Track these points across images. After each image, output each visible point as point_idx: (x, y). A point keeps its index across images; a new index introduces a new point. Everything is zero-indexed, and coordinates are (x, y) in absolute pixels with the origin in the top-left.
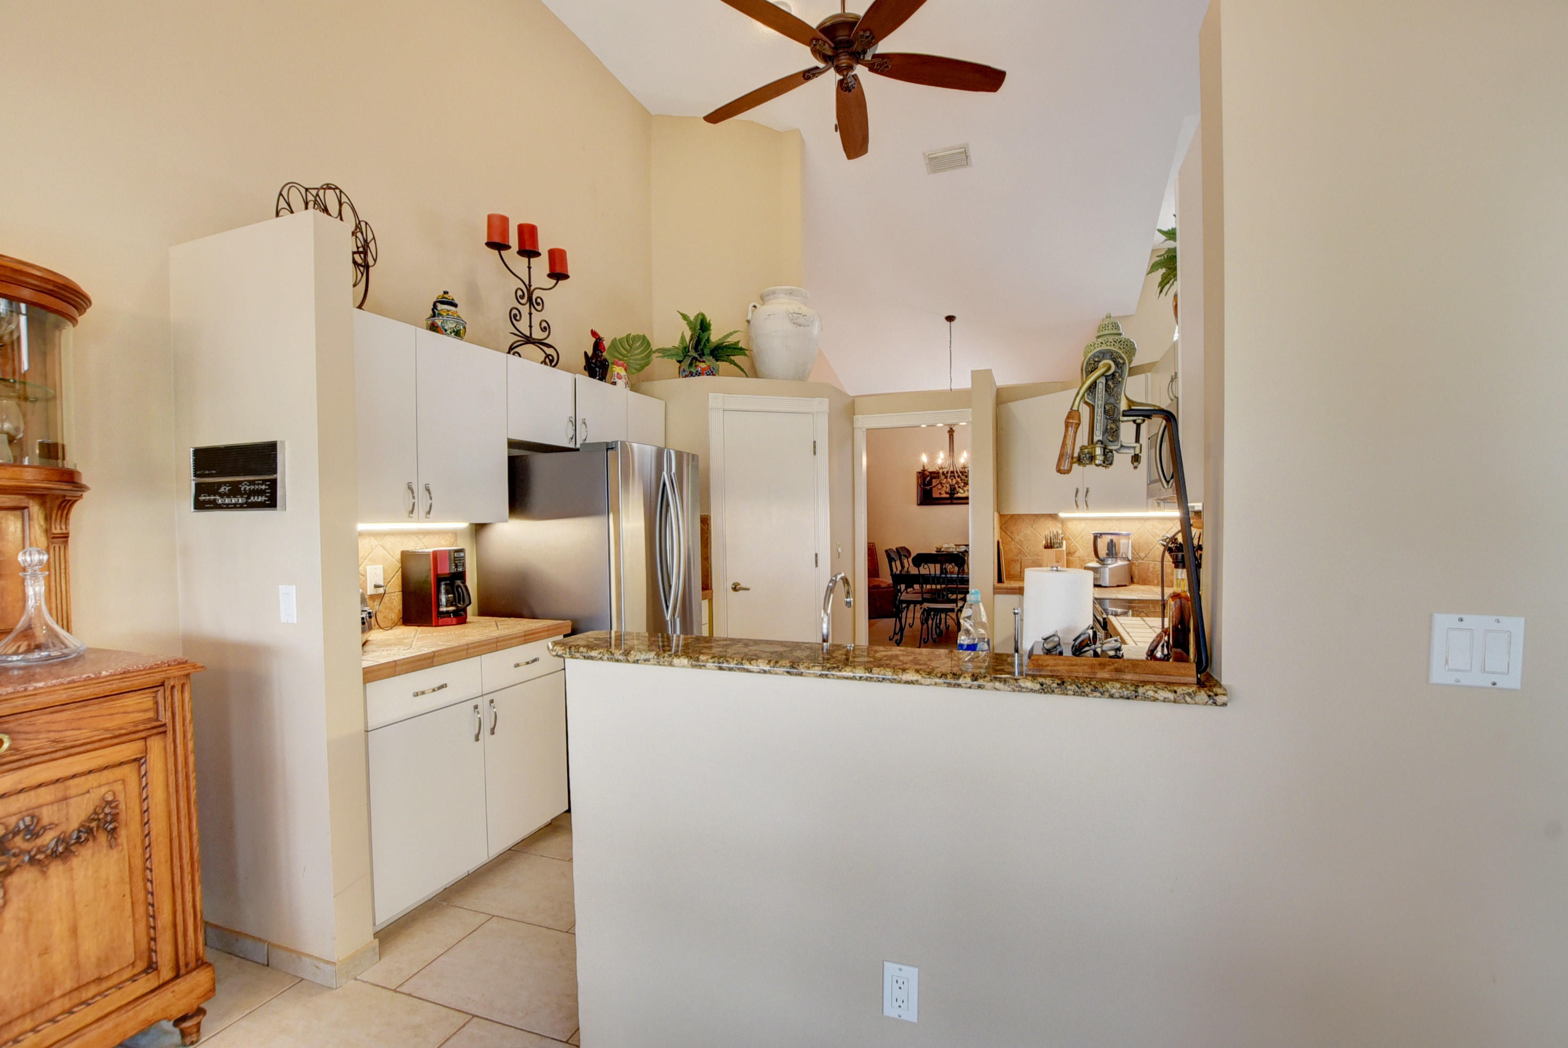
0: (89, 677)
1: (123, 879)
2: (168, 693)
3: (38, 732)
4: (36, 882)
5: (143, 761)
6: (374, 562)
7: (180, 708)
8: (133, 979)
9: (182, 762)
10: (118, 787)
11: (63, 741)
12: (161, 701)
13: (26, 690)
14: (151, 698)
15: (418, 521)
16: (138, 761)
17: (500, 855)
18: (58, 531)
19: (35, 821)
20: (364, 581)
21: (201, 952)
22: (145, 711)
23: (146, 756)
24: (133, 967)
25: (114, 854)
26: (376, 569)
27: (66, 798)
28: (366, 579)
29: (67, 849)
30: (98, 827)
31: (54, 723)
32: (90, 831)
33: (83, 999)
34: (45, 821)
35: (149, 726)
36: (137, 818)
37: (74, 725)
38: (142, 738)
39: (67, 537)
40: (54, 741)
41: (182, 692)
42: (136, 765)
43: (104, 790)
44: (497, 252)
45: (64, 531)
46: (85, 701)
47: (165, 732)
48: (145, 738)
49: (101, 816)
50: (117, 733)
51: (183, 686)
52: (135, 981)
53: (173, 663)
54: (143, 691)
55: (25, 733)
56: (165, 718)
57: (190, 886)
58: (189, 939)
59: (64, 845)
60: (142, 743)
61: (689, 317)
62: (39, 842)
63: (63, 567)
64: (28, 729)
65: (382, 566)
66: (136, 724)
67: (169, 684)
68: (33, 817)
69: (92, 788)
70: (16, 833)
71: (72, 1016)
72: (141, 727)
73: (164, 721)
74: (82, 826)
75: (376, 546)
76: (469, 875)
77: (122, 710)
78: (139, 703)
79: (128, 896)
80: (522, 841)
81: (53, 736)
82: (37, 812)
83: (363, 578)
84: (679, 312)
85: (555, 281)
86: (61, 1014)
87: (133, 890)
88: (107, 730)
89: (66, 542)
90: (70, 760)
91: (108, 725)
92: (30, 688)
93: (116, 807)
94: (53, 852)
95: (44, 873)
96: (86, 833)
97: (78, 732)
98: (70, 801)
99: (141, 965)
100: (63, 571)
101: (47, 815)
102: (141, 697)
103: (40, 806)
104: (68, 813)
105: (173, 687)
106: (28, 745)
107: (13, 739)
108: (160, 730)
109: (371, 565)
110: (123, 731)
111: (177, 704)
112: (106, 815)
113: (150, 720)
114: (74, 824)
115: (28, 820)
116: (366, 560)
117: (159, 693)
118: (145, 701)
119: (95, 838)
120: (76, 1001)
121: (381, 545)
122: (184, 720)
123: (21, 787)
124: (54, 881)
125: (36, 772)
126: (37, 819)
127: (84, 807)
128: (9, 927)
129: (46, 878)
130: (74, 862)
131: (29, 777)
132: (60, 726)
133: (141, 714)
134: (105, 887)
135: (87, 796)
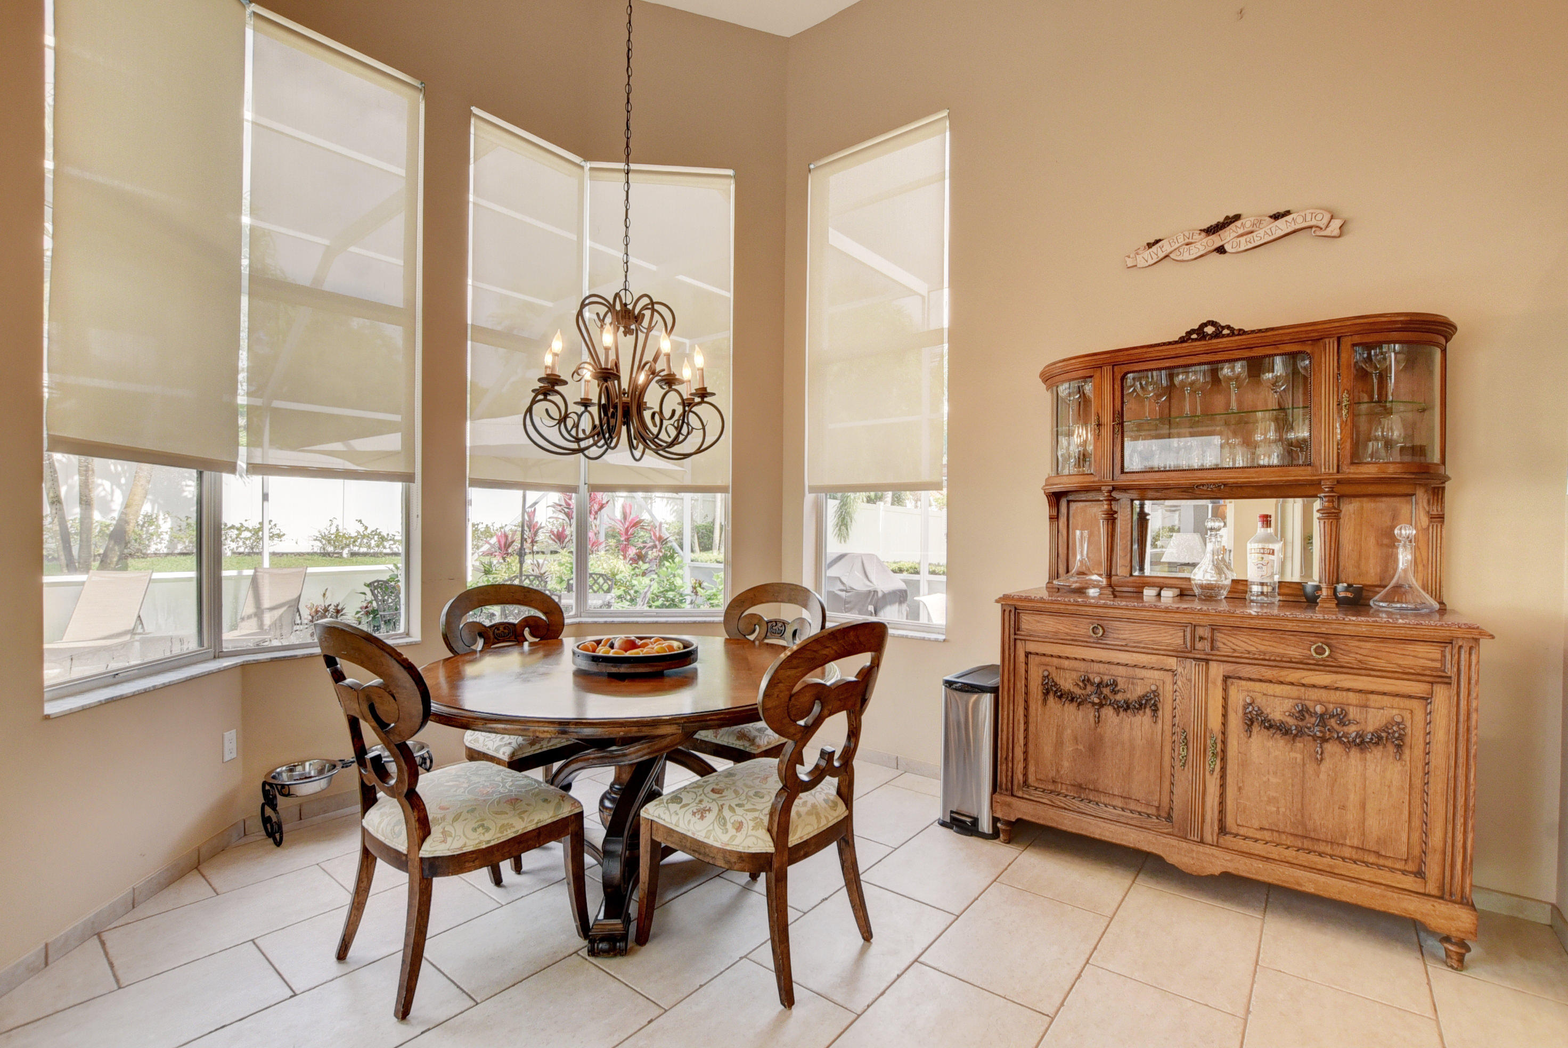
1: (1403, 788)
2: (1455, 650)
3: (1350, 652)
4: (1341, 756)
5: (1429, 701)
7: (1467, 668)
8: (1404, 872)
9: (1464, 714)
10: (1407, 715)
11: (1366, 664)
12: (1448, 657)
13: (1344, 619)
14: (1439, 652)
16: (1426, 699)
18: (1435, 512)
19: (1343, 713)
21: (1468, 893)
22: (1433, 660)
23: (1431, 698)
24: (1406, 863)
25: (1399, 765)
27: (1366, 706)
29: (1362, 742)
30: (1387, 739)
31: (1361, 648)
32: (1380, 738)
33: (1366, 860)
34: (1351, 716)
35: (1435, 674)
36: (1422, 746)
37: (1374, 654)
38: (1429, 682)
39: (1443, 518)
40: (1360, 661)
41: (1470, 654)
42: (1424, 702)
43: (1395, 712)
45: (1441, 513)
46: (1384, 639)
47: (1450, 684)
48: (1432, 683)
49: (1390, 731)
50: (1408, 670)
51: (1471, 648)
52: (1404, 874)
53: (1463, 626)
54: (1432, 644)
55: (1341, 649)
56: (1451, 671)
57: (1462, 828)
58: (1456, 872)
59: (1361, 739)
60: (1429, 686)
62: (1345, 729)
63: (1439, 542)
64: (1343, 647)
66: (1424, 668)
67: (1457, 643)
68: (1342, 710)
69: (1386, 707)
70: (1332, 716)
71: (1355, 866)
72: (1428, 672)
73: (1449, 674)
74: (1376, 732)
77: (1412, 654)
78: (1427, 652)
79: (1407, 804)
81: (1358, 657)
82: (1346, 708)
86: (1350, 859)
87: (1412, 802)
88: (1399, 666)
89: (1443, 522)
90: (1370, 678)
91: (1402, 662)
92: (1346, 619)
93: (1404, 729)
94: (1354, 741)
95: (1348, 753)
96: (1378, 739)
97: (1376, 660)
98: (1369, 710)
99: (1411, 867)
100: (1439, 545)
101: (1353, 713)
102: (1429, 647)
103: (1348, 705)
104: (1366, 718)
105: (1460, 647)
106: (1344, 659)
107: (1331, 651)
108: (1445, 680)
110: (1412, 671)
111: (1463, 663)
112: (1394, 732)
113: (1436, 669)
114: (1370, 728)
115: (1339, 710)
117: (1447, 649)
118: (1434, 652)
119: (1385, 746)
120: (1360, 858)
122: (1470, 679)
123: (1337, 685)
124: (1353, 762)
125: (1345, 680)
126: (1346, 712)
127: (1379, 718)
128: (1323, 776)
129: (1348, 757)
130: (1368, 756)
131: (1341, 681)
132: (1365, 652)
133: (1429, 662)
134: (1389, 787)
135: (1382, 711)
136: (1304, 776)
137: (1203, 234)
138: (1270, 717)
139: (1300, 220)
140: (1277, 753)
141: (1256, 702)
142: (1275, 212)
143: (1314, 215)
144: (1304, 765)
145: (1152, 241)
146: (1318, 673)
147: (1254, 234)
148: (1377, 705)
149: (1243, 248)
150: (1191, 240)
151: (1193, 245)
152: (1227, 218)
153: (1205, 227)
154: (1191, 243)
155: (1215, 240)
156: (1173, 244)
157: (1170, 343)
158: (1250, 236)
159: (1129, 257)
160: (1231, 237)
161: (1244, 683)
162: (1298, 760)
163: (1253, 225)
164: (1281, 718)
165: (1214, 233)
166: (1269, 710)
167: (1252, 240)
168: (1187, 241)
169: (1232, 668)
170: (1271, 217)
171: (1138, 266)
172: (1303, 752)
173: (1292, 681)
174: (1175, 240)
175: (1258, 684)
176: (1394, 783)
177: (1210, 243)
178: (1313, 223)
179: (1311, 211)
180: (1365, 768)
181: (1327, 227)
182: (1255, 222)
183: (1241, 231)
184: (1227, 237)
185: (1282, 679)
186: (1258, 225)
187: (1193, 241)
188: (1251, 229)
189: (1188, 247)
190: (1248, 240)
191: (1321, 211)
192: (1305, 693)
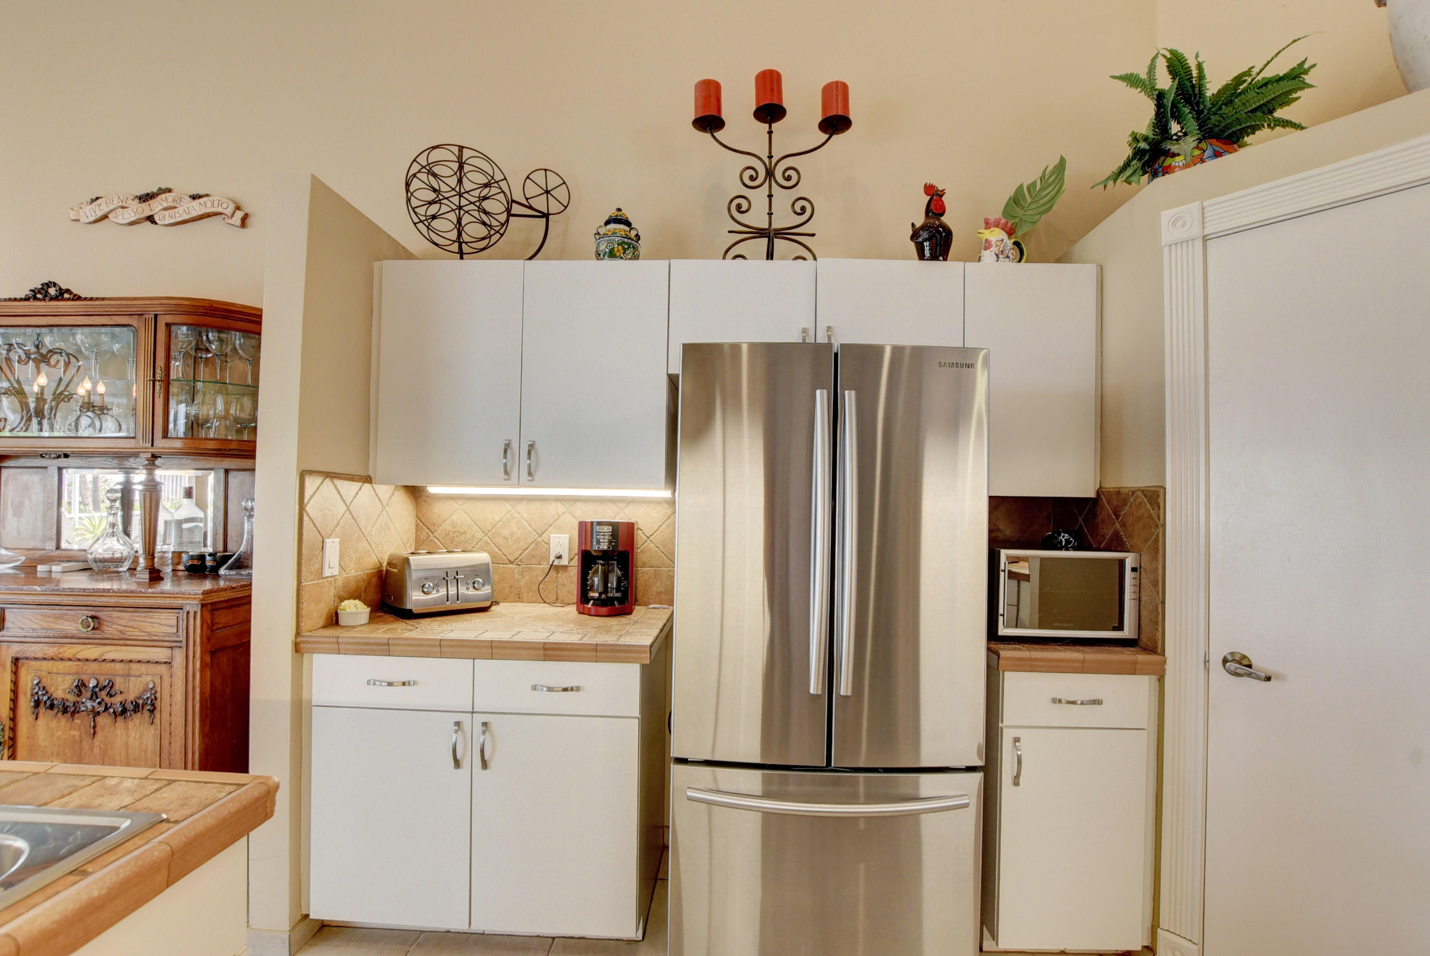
0: (141, 591)
1: (155, 751)
2: (185, 616)
3: (114, 623)
4: (110, 728)
5: (171, 665)
6: (560, 530)
7: (194, 631)
9: (194, 675)
10: (157, 680)
11: (124, 634)
12: (181, 622)
14: (174, 618)
15: (519, 485)
16: (169, 664)
17: (538, 936)
19: (111, 684)
20: (546, 550)
22: (170, 626)
23: (172, 662)
25: (152, 728)
26: (559, 538)
27: (129, 675)
28: (549, 547)
29: (125, 711)
30: (143, 705)
31: (121, 619)
32: (138, 706)
34: (117, 687)
35: (173, 639)
37: (130, 624)
38: (169, 648)
40: (120, 631)
41: (195, 617)
42: (168, 667)
43: (149, 678)
44: (708, 135)
46: (137, 608)
47: (182, 647)
48: (172, 648)
49: (145, 698)
50: (154, 637)
51: (195, 612)
54: (172, 611)
55: (106, 621)
56: (183, 635)
59: (124, 708)
60: (169, 651)
61: (1137, 76)
62: (112, 700)
64: (107, 618)
65: (567, 536)
66: (165, 634)
67: (186, 609)
68: (110, 681)
69: (143, 674)
70: (102, 688)
72: (168, 638)
73: (182, 638)
74: (135, 700)
75: (564, 513)
76: (483, 934)
77: (158, 621)
78: (166, 619)
80: (579, 938)
81: (119, 627)
82: (113, 679)
83: (546, 546)
84: (1113, 77)
85: (827, 136)
88: (149, 634)
90: (128, 648)
91: (149, 629)
93: (155, 694)
94: (119, 711)
95: (114, 724)
96: (136, 707)
97: (132, 630)
98: (131, 679)
101: (118, 683)
102: (168, 614)
103: (115, 675)
104: (128, 687)
105: (188, 612)
106: (108, 631)
108: (180, 644)
109: (556, 533)
110: (157, 638)
111: (191, 626)
112: (148, 698)
113: (172, 634)
114: (131, 697)
115: (107, 681)
116: (551, 528)
117: (180, 615)
118: (171, 618)
119: (141, 713)
121: (570, 513)
122: (194, 642)
123: (104, 658)
124: (119, 732)
125: (110, 651)
126: (113, 683)
127: (137, 687)
128: (96, 750)
129: (115, 728)
130: (131, 724)
131: (107, 652)
132: (123, 622)
133: (168, 628)
134: (145, 752)
135: (140, 679)
136: (81, 754)
137: (137, 201)
138: (54, 696)
139: (209, 204)
140: (60, 733)
141: (42, 681)
142: (195, 193)
143: (220, 202)
144: (81, 741)
145: (94, 198)
146: (90, 646)
147: (176, 210)
148: (137, 673)
149: (166, 222)
150: (124, 204)
151: (126, 209)
152: (160, 189)
153: (139, 194)
154: (127, 207)
155: (146, 209)
156: (109, 204)
157: (15, 300)
158: (172, 211)
159: (72, 209)
160: (158, 210)
161: (33, 663)
162: (77, 737)
163: (174, 201)
164: (63, 696)
165: (144, 201)
166: (53, 690)
167: (174, 216)
168: (121, 204)
169: (20, 648)
170: (190, 196)
171: (81, 221)
172: (80, 728)
173: (70, 656)
174: (111, 201)
175: (45, 663)
176: (149, 748)
177: (140, 210)
178: (220, 210)
179: (219, 198)
180: (128, 737)
181: (232, 216)
182: (176, 198)
183: (165, 205)
184: (155, 206)
185: (61, 656)
186: (178, 201)
187: (127, 205)
188: (172, 204)
189: (122, 210)
190: (171, 214)
191: (229, 201)
192: (83, 668)
